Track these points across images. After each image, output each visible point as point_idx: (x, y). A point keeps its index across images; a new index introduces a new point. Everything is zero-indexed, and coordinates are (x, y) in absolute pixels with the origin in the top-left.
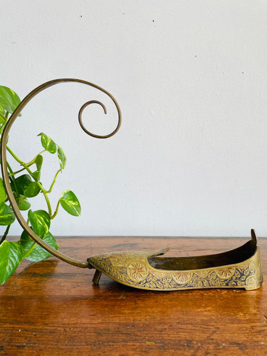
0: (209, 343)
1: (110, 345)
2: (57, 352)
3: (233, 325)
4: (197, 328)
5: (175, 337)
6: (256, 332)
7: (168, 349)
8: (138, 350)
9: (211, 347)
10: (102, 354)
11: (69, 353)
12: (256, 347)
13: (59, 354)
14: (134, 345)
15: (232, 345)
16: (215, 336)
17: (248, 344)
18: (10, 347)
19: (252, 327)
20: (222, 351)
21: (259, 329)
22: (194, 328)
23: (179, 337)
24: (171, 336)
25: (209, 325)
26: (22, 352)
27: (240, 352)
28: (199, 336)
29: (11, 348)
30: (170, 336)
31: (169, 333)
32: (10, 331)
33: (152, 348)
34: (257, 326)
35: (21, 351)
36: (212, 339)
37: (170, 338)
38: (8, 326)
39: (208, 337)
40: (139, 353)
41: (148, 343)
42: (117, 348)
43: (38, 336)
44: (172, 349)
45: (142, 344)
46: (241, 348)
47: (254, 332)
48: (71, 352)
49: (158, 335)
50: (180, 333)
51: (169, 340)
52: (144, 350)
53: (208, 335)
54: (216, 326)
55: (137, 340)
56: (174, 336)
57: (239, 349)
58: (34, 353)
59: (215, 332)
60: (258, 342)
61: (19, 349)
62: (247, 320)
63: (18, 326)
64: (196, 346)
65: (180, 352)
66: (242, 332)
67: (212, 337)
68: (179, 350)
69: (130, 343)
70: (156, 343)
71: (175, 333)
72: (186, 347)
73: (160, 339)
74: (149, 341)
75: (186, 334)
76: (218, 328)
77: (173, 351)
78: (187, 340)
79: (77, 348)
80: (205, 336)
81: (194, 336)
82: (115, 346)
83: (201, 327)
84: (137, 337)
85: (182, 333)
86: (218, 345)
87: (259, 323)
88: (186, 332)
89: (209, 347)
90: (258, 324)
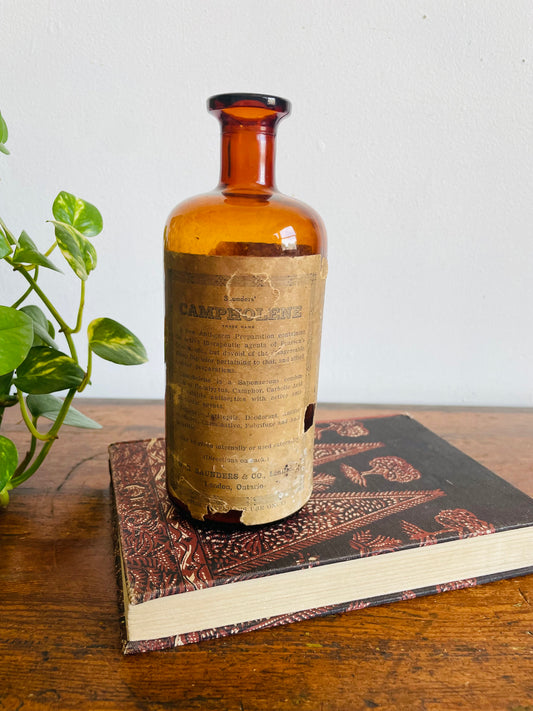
0: (420, 648)
1: (242, 650)
2: (147, 663)
3: (463, 609)
4: (397, 615)
5: (358, 633)
6: (503, 625)
7: (347, 658)
8: (292, 660)
9: (423, 654)
10: (230, 669)
11: (170, 666)
12: (503, 657)
13: (151, 667)
14: (286, 650)
15: (460, 653)
16: (430, 633)
17: (490, 650)
18: (59, 655)
19: (496, 613)
20: (442, 664)
21: (508, 617)
22: (392, 614)
23: (366, 633)
24: (351, 630)
25: (419, 609)
26: (83, 664)
27: (475, 666)
28: (401, 631)
29: (64, 655)
30: (349, 632)
31: (347, 624)
32: (56, 619)
33: (317, 657)
34: (507, 612)
35: (82, 661)
36: (425, 639)
37: (349, 635)
38: (51, 607)
39: (417, 634)
40: (295, 666)
41: (310, 645)
42: (254, 655)
43: (108, 629)
44: (354, 658)
45: (300, 647)
46: (477, 659)
47: (501, 625)
48: (172, 664)
49: (328, 629)
50: (367, 626)
51: (348, 639)
52: (303, 660)
53: (418, 630)
54: (432, 611)
55: (291, 640)
56: (357, 630)
57: (474, 660)
58: (106, 666)
59: (429, 623)
60: (507, 645)
61: (78, 659)
62: (487, 598)
63: (69, 608)
64: (395, 652)
65: (367, 665)
66: (478, 623)
67: (425, 635)
68: (366, 660)
69: (278, 645)
70: (324, 646)
71: (358, 625)
72: (377, 655)
73: (331, 638)
74: (312, 641)
75: (378, 627)
76: (435, 615)
77: (355, 663)
78: (380, 641)
79: (183, 655)
80: (411, 631)
81: (393, 632)
82: (250, 652)
83: (404, 612)
84: (289, 633)
85: (372, 626)
86: (436, 650)
87: (509, 606)
88: (377, 624)
89: (419, 655)
90: (508, 608)
